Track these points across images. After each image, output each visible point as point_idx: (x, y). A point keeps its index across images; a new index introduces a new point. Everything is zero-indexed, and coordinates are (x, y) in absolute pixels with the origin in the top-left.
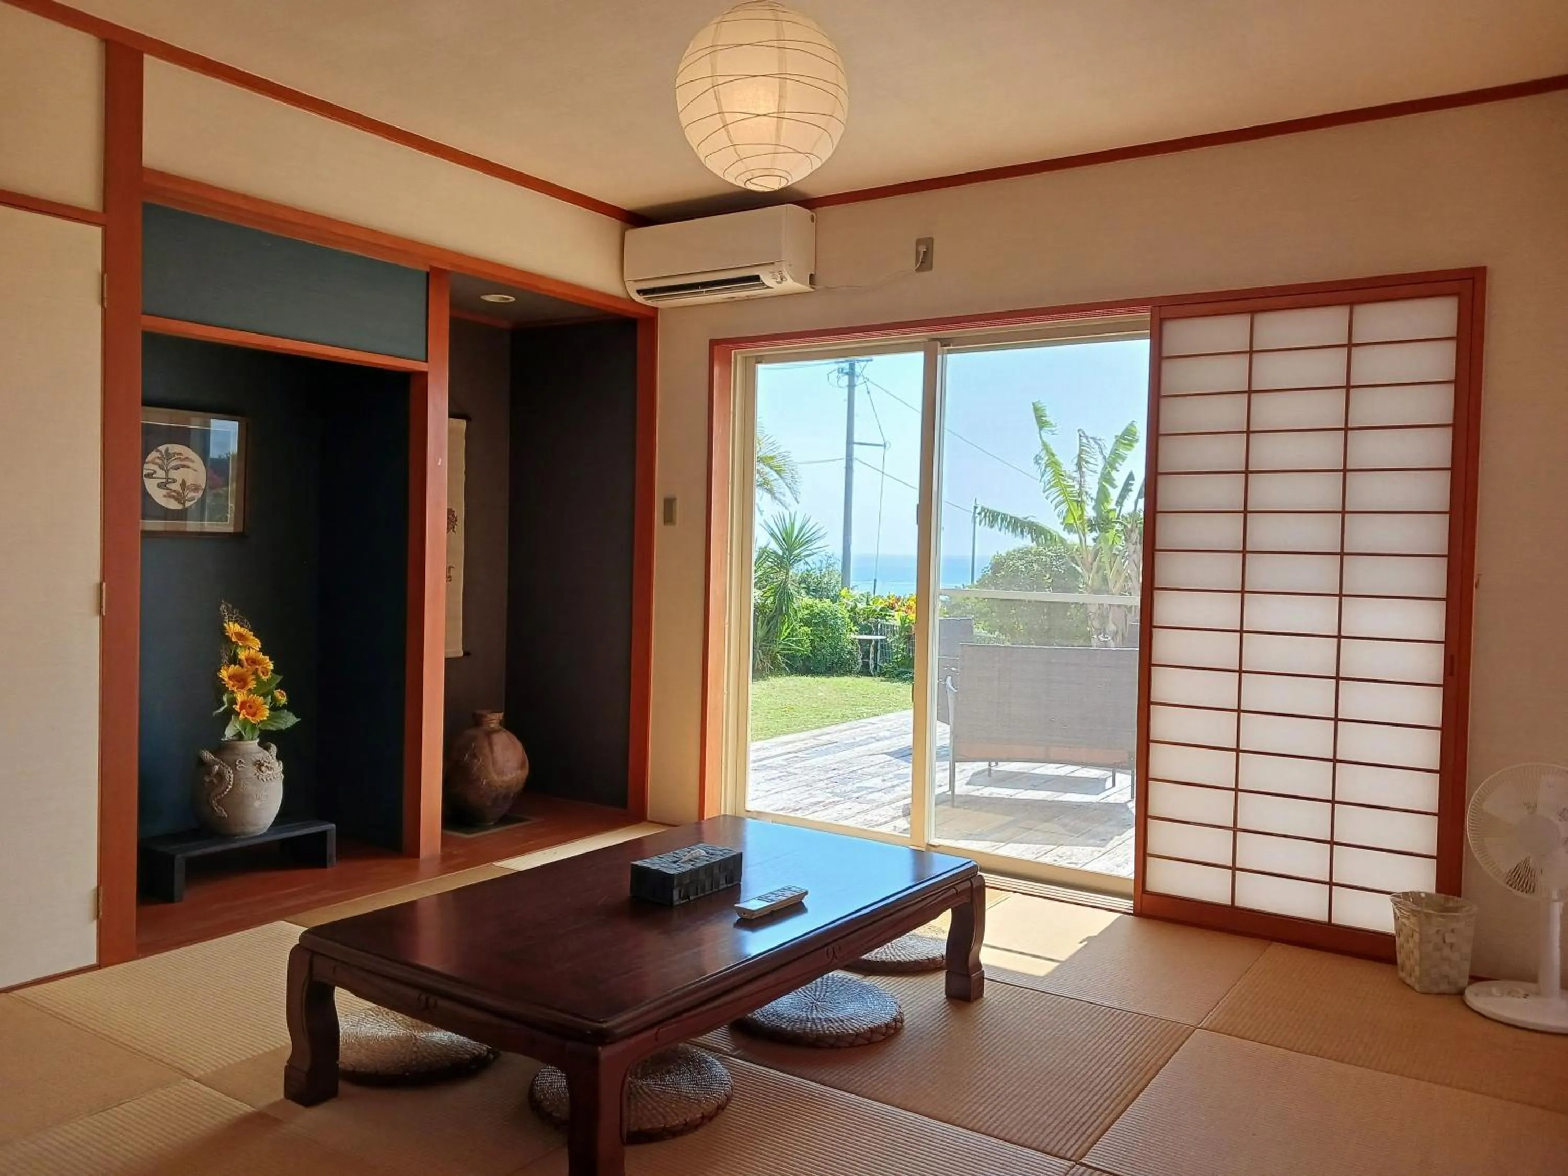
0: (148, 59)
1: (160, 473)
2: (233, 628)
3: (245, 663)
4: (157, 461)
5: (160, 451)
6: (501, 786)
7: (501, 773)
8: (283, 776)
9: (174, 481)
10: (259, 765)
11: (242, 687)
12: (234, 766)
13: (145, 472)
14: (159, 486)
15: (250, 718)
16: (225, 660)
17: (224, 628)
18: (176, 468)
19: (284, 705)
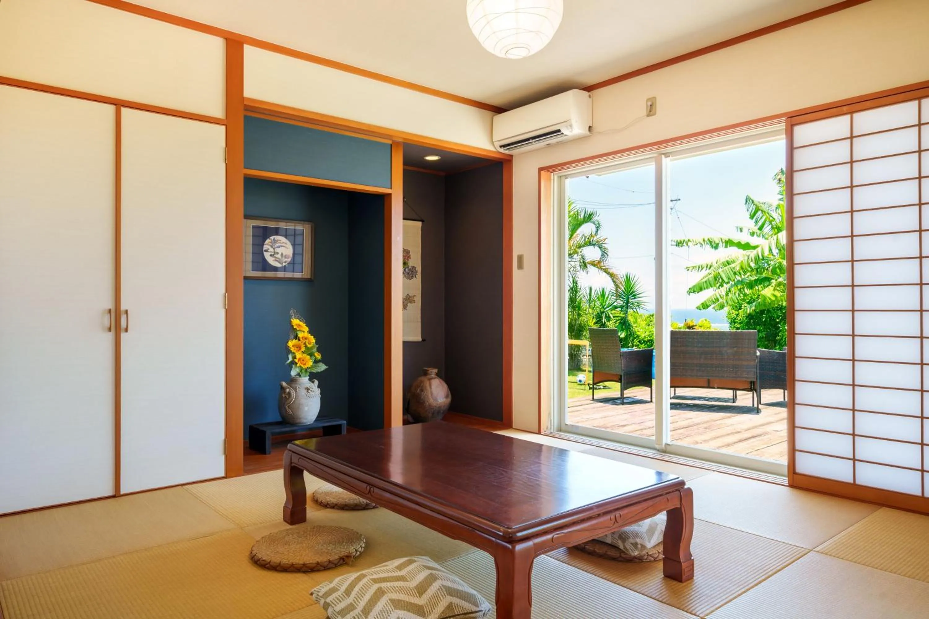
0: (246, 46)
1: (271, 250)
2: (295, 322)
3: (301, 339)
4: (270, 244)
5: (271, 239)
6: (436, 406)
7: (436, 400)
8: (320, 396)
9: (278, 253)
10: (308, 389)
11: (299, 351)
12: (295, 389)
13: (264, 249)
14: (271, 255)
15: (302, 366)
16: (292, 337)
17: (291, 321)
18: (279, 247)
19: (320, 360)
